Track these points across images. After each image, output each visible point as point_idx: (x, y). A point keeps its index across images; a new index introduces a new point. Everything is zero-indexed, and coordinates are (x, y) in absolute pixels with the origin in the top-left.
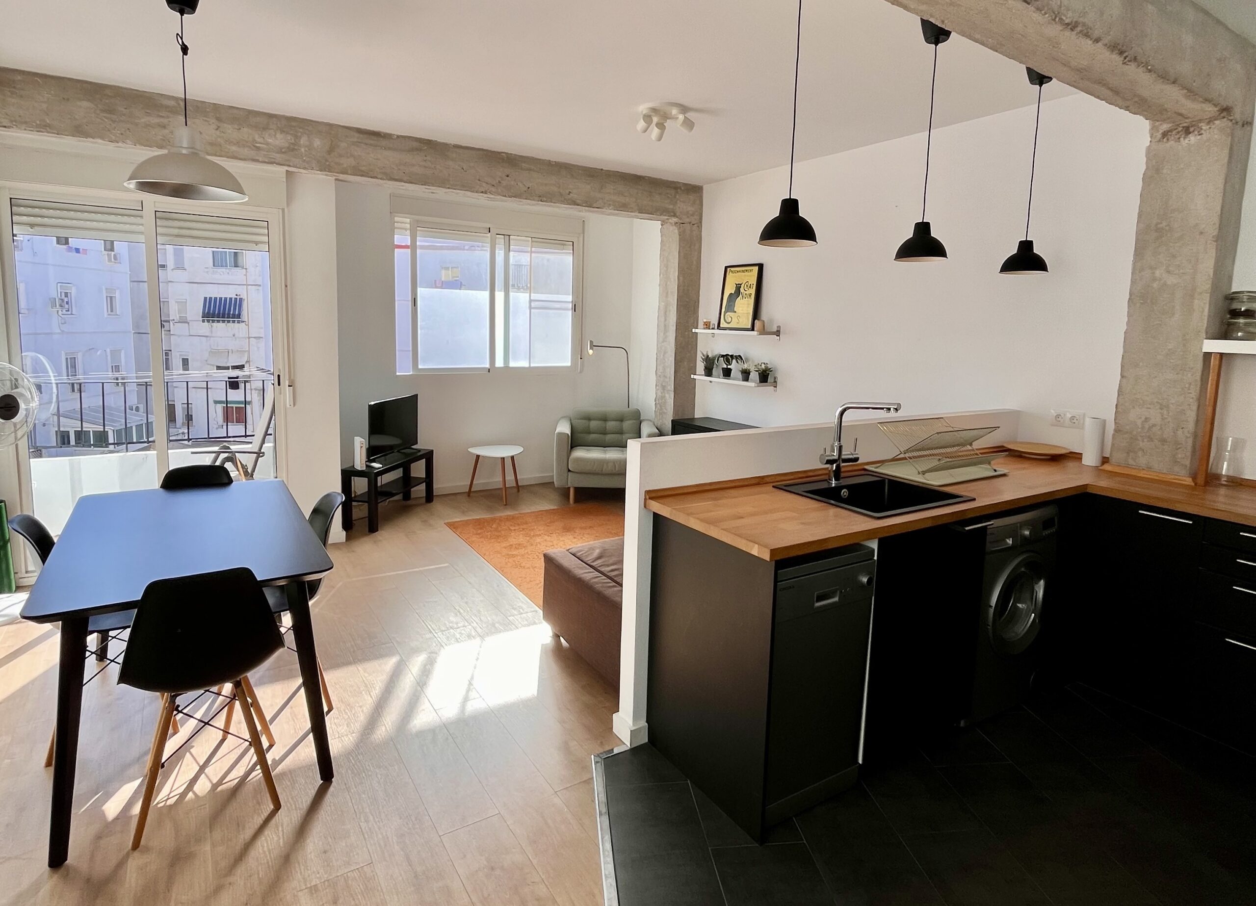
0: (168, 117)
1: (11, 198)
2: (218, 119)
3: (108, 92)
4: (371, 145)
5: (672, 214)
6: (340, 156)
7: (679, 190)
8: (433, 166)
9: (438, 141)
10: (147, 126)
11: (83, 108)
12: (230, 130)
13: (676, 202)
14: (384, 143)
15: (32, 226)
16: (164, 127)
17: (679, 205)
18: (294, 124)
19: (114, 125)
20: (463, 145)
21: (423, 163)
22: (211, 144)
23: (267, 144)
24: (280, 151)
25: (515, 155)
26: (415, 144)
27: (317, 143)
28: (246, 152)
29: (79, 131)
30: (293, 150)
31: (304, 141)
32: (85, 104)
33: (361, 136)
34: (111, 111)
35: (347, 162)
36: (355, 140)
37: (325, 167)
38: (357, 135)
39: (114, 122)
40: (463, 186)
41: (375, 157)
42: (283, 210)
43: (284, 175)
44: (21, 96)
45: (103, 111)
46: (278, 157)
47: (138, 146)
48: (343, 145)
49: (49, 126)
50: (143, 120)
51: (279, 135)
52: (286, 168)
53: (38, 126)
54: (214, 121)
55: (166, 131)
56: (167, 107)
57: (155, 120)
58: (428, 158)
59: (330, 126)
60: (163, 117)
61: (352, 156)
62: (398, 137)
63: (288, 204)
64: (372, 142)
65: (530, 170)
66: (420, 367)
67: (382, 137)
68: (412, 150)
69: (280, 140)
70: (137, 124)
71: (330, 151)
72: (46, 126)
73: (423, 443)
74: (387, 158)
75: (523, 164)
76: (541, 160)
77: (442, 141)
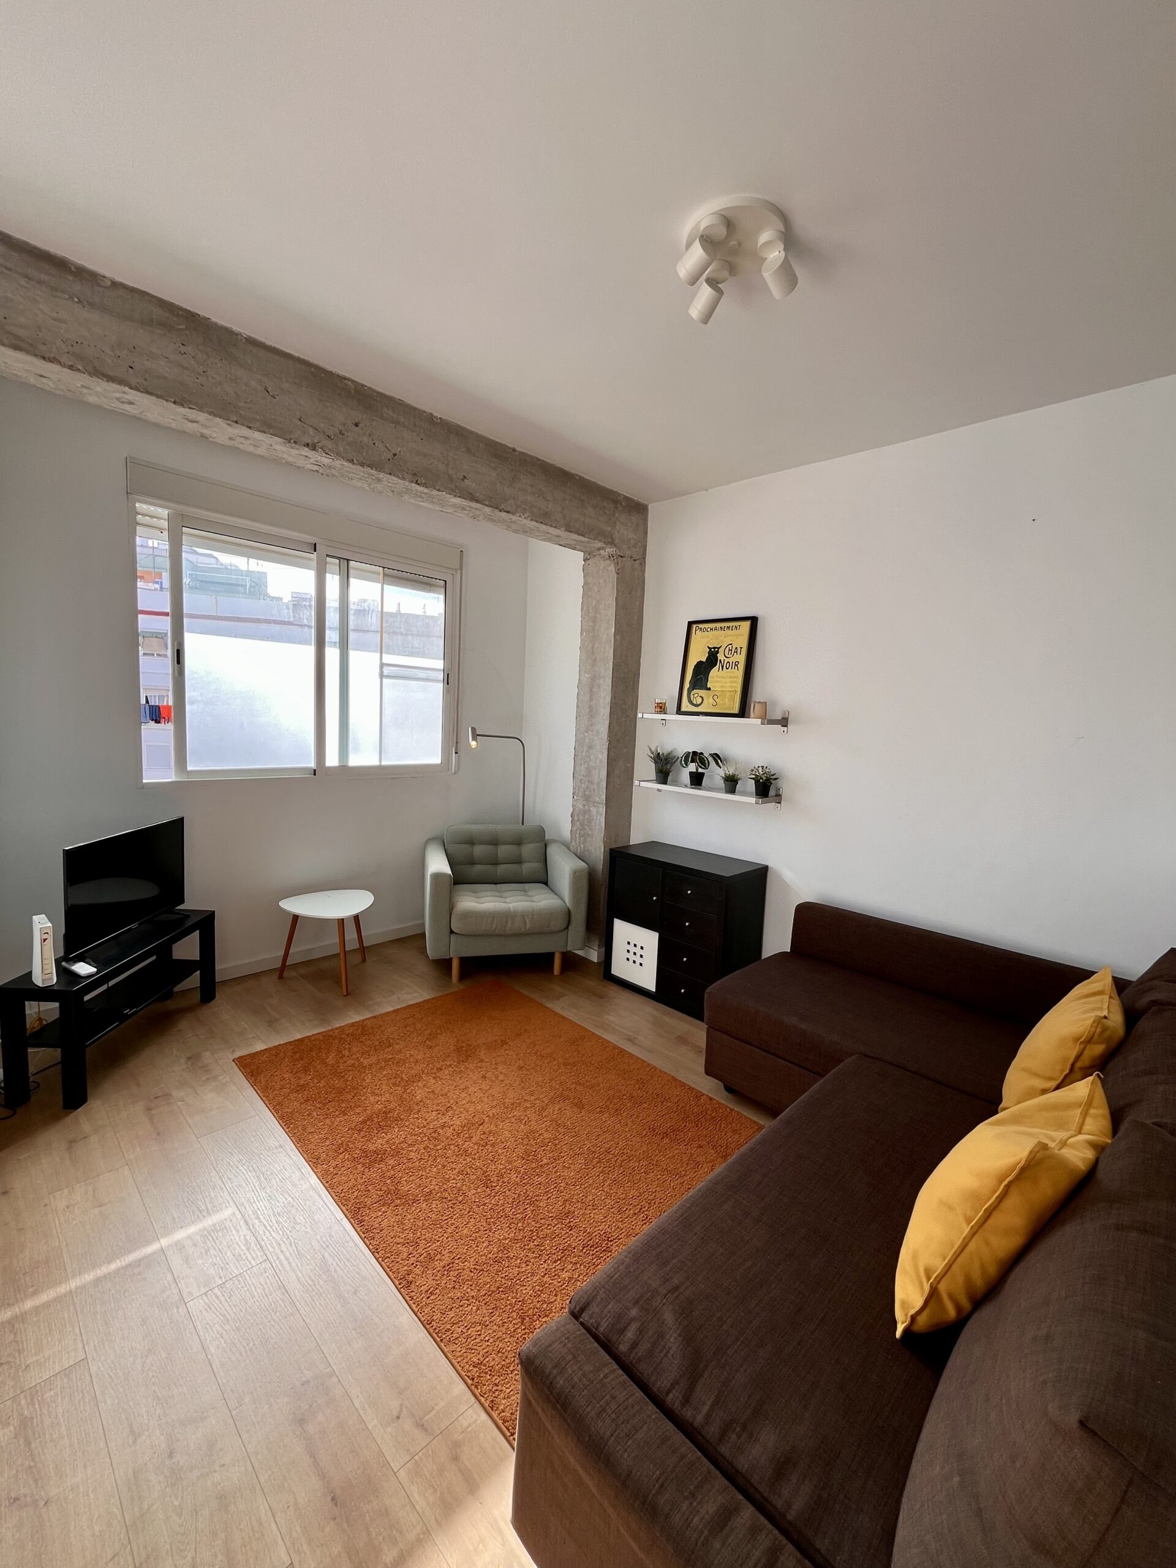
4: (41, 283)
5: (610, 540)
7: (618, 505)
8: (201, 369)
9: (214, 319)
13: (615, 523)
17: (617, 528)
20: (269, 343)
25: (372, 389)
26: (160, 313)
40: (270, 426)
41: (54, 315)
58: (189, 349)
62: (115, 284)
64: (44, 277)
65: (396, 422)
66: (189, 768)
67: (71, 272)
74: (85, 323)
75: (385, 410)
76: (415, 409)
77: (221, 322)
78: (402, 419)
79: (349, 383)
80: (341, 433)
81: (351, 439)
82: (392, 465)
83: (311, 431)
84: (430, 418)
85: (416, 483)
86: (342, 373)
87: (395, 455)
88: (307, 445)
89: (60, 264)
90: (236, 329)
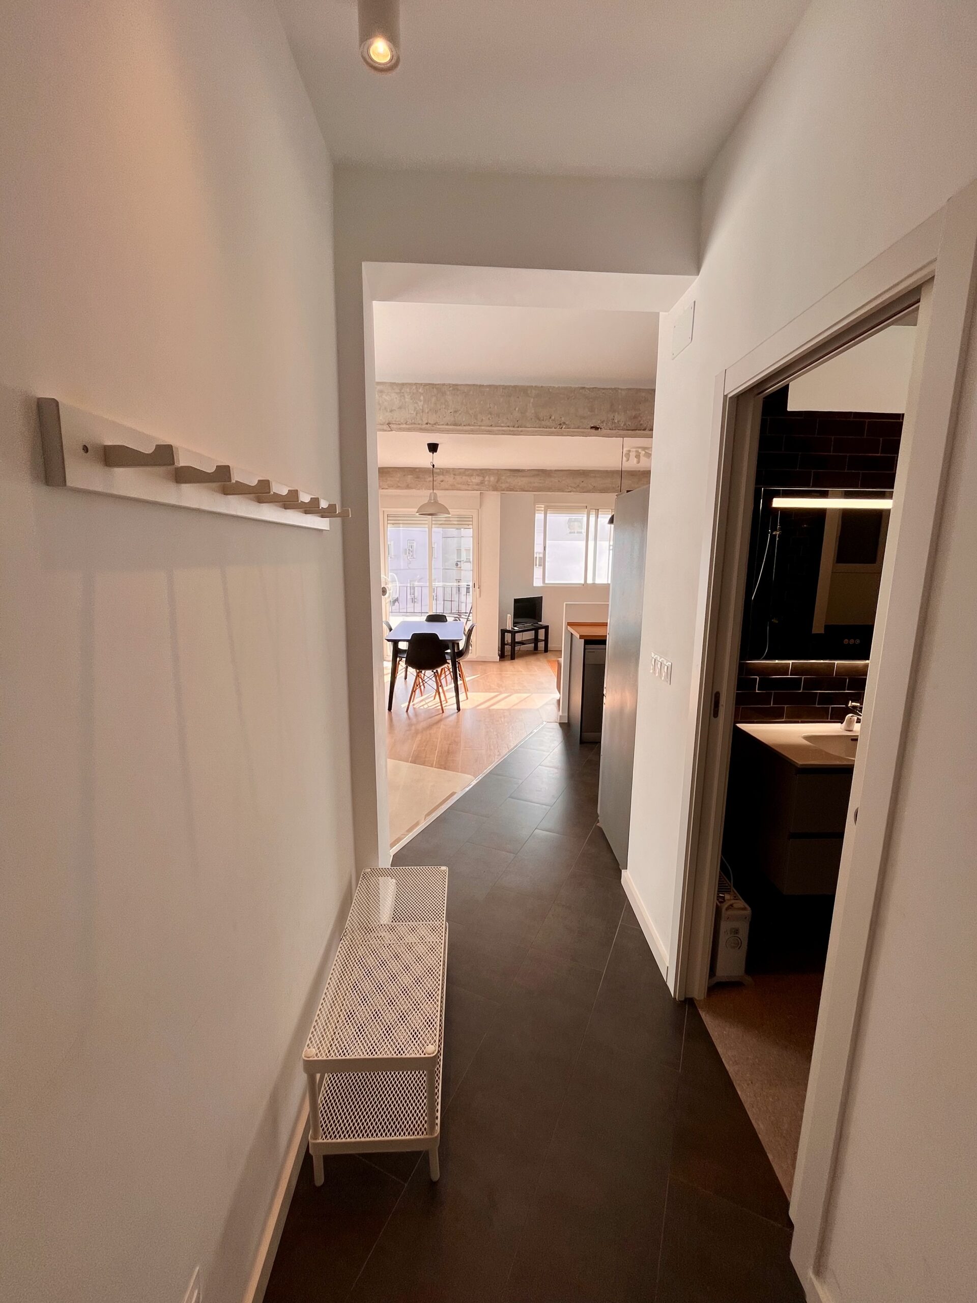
1: (387, 515)
2: (454, 474)
3: (417, 470)
4: (515, 476)
6: (502, 483)
8: (544, 482)
10: (429, 481)
11: (409, 478)
12: (458, 478)
14: (520, 474)
15: (393, 524)
16: (435, 481)
18: (483, 472)
19: (419, 483)
20: (560, 469)
21: (540, 481)
22: (451, 485)
23: (472, 482)
24: (477, 484)
25: (588, 470)
26: (537, 473)
27: (492, 479)
28: (464, 487)
29: (408, 487)
30: (483, 483)
31: (487, 478)
32: (410, 476)
33: (512, 472)
34: (418, 478)
35: (504, 486)
36: (509, 475)
37: (495, 489)
38: (509, 472)
39: (419, 481)
41: (517, 482)
42: (479, 510)
43: (479, 495)
44: (392, 477)
45: (415, 478)
46: (476, 487)
47: (426, 490)
48: (504, 478)
49: (399, 487)
51: (477, 478)
52: (479, 492)
53: (396, 487)
55: (435, 483)
56: (436, 473)
58: (542, 478)
59: (498, 470)
61: (507, 482)
62: (528, 470)
63: (480, 508)
64: (517, 475)
65: (595, 477)
66: (546, 582)
68: (534, 476)
69: (476, 480)
70: (425, 481)
71: (497, 482)
73: (544, 622)
74: (521, 481)
75: (591, 474)
76: (602, 471)
77: (549, 469)
79: (581, 471)
80: (579, 485)
83: (570, 488)
84: (607, 472)
86: (579, 469)
87: (595, 486)
88: (569, 492)
89: (518, 471)
90: (552, 469)
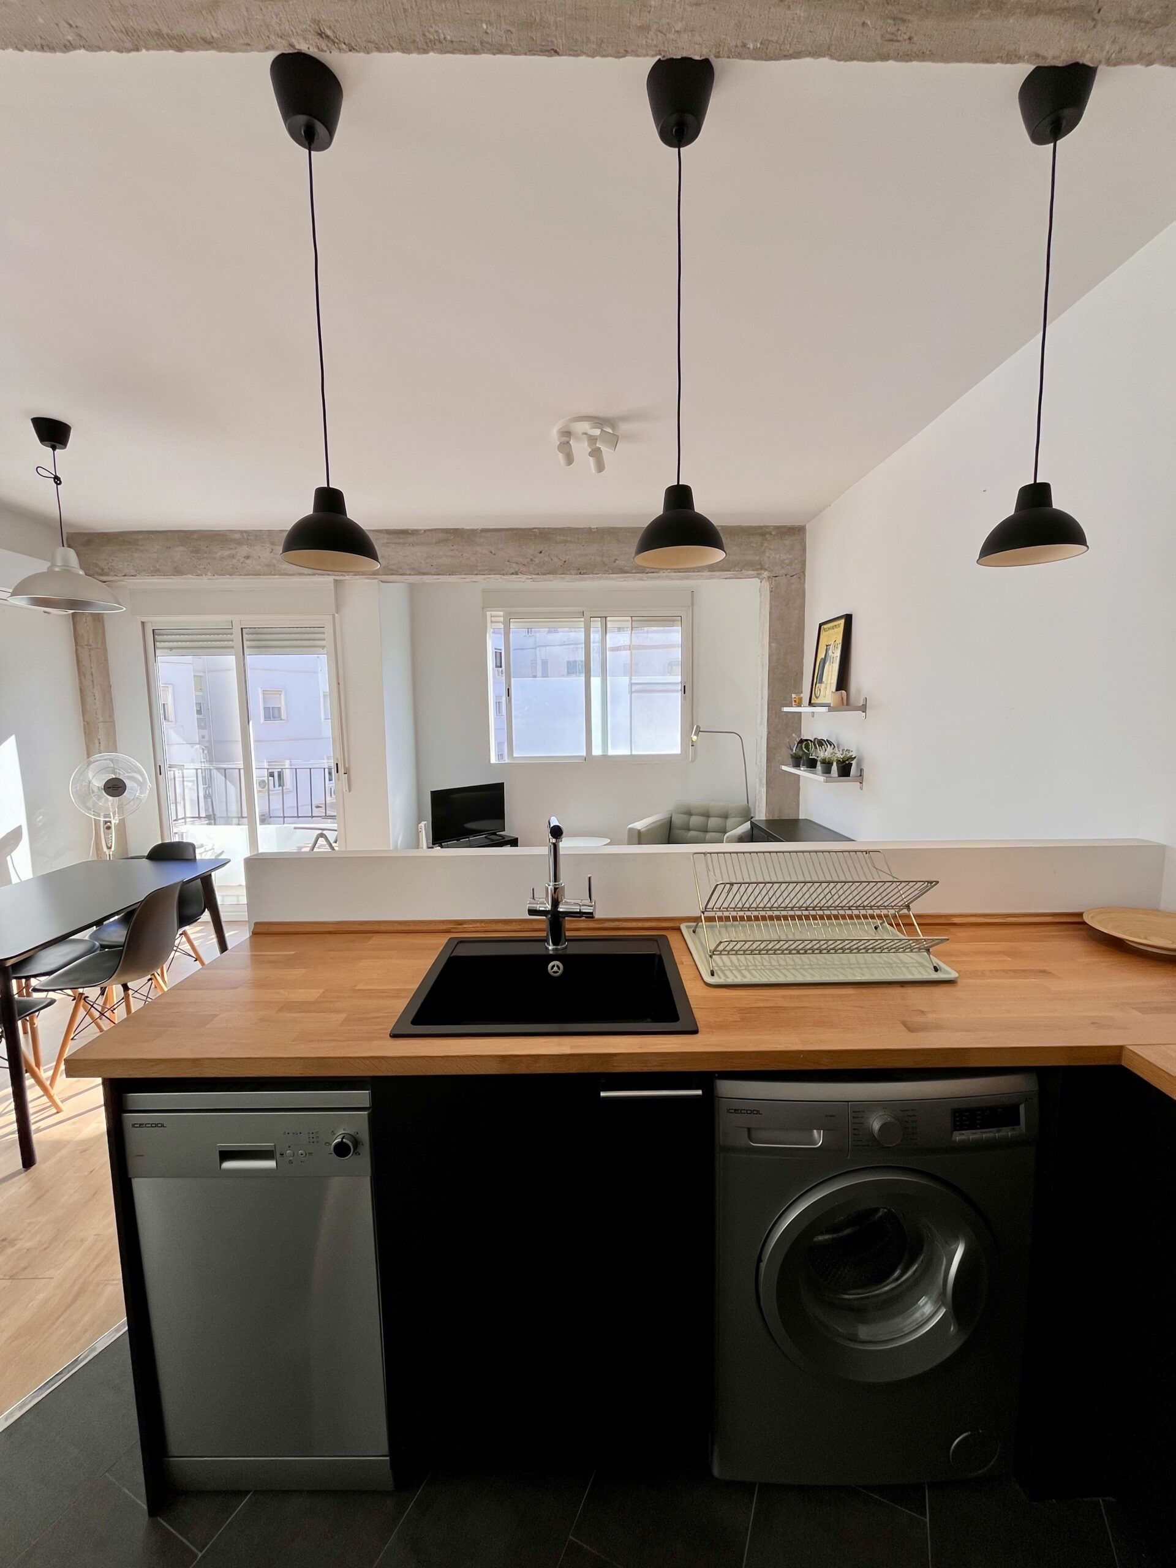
0: (236, 548)
1: (153, 630)
4: (399, 543)
7: (767, 536)
8: (460, 555)
9: (465, 528)
10: (222, 558)
11: (180, 552)
13: (764, 552)
14: (411, 539)
15: (171, 649)
16: (233, 557)
17: (767, 554)
19: (199, 562)
20: (491, 527)
25: (549, 528)
32: (181, 549)
33: (391, 536)
34: (197, 551)
36: (385, 541)
38: (386, 536)
40: (491, 570)
41: (404, 555)
42: (334, 615)
43: (332, 584)
44: (142, 551)
45: (191, 552)
47: (216, 576)
49: (158, 570)
50: (218, 554)
52: (334, 576)
53: (152, 572)
54: (269, 545)
55: (235, 561)
56: (235, 540)
57: (226, 553)
58: (455, 547)
60: (231, 549)
62: (425, 531)
63: (338, 611)
64: (401, 540)
65: (565, 542)
66: (515, 755)
67: (410, 534)
68: (438, 542)
70: (214, 558)
72: (156, 571)
75: (558, 537)
76: (579, 528)
77: (468, 528)
78: (569, 539)
79: (536, 530)
80: (532, 560)
81: (537, 562)
82: (563, 569)
83: (514, 565)
84: (589, 531)
85: (580, 573)
86: (531, 527)
87: (565, 562)
88: (513, 574)
89: (404, 532)
90: (475, 528)
